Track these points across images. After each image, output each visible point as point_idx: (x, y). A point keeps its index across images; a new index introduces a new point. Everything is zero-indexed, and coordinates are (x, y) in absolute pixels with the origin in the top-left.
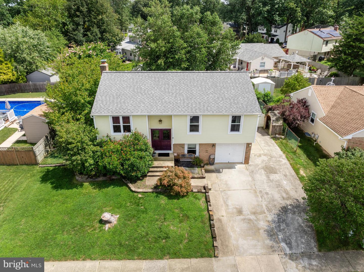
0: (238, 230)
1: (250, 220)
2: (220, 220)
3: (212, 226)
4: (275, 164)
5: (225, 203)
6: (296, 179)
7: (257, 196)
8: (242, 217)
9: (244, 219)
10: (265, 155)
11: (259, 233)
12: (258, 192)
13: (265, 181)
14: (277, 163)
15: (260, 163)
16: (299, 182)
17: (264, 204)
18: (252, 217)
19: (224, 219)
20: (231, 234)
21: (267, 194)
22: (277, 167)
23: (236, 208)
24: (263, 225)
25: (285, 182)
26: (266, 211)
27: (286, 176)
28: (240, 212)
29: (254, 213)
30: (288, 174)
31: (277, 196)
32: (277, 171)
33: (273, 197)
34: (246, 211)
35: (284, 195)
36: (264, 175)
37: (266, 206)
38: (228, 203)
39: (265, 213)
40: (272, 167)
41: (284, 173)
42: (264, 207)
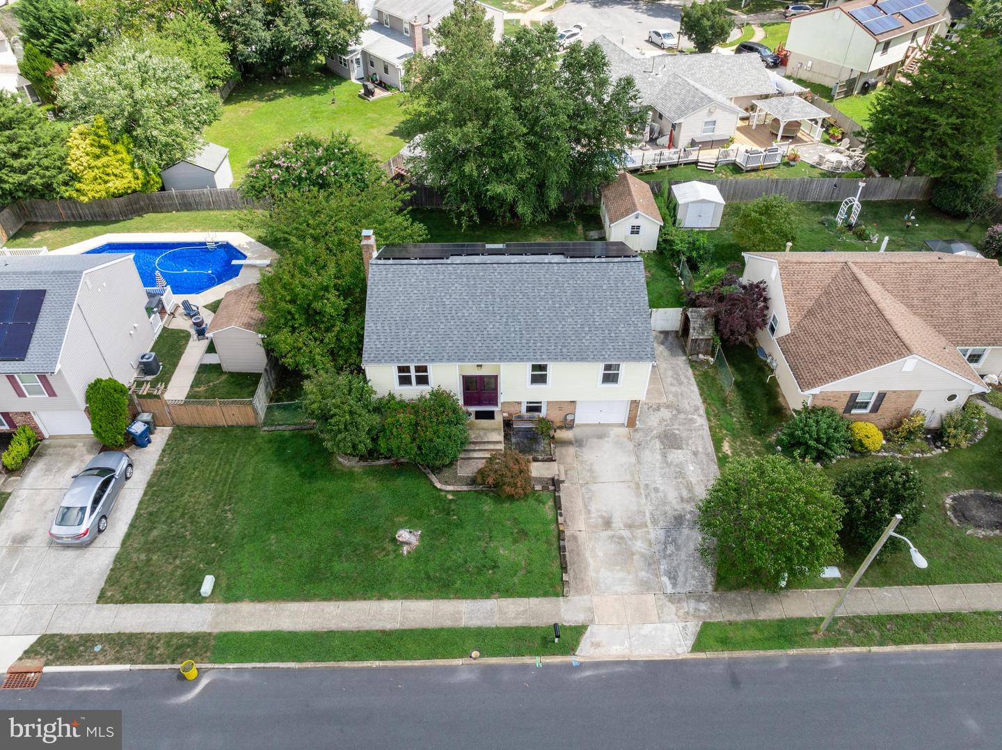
0: (601, 554)
1: (622, 538)
2: (575, 538)
3: (562, 549)
4: (681, 428)
5: (586, 507)
6: (712, 460)
7: (638, 495)
8: (609, 533)
9: (613, 536)
10: (668, 407)
11: (633, 559)
12: (642, 486)
13: (658, 465)
14: (687, 426)
15: (655, 424)
16: (716, 467)
17: (648, 509)
18: (626, 533)
19: (582, 537)
20: (591, 561)
21: (656, 490)
22: (684, 435)
23: (602, 517)
24: (639, 546)
25: (692, 468)
26: (649, 523)
27: (695, 454)
28: (607, 524)
29: (630, 526)
30: (700, 450)
31: (672, 496)
32: (684, 442)
33: (665, 496)
34: (617, 522)
35: (685, 494)
36: (658, 451)
37: (651, 514)
38: (589, 508)
39: (646, 526)
40: (675, 435)
41: (694, 449)
42: (648, 514)
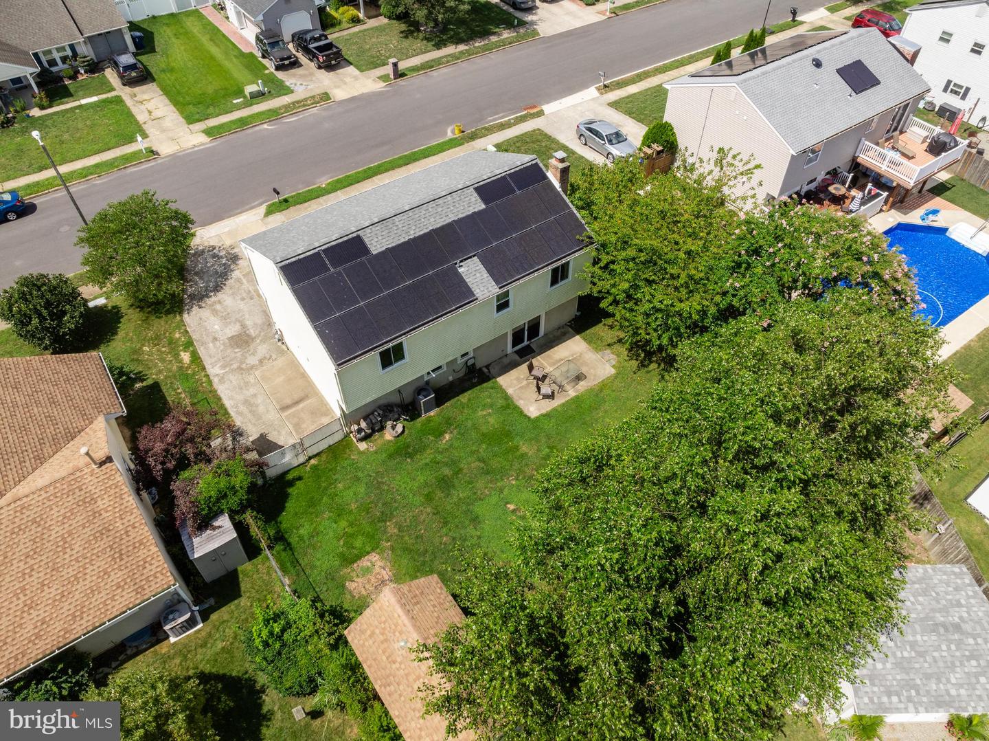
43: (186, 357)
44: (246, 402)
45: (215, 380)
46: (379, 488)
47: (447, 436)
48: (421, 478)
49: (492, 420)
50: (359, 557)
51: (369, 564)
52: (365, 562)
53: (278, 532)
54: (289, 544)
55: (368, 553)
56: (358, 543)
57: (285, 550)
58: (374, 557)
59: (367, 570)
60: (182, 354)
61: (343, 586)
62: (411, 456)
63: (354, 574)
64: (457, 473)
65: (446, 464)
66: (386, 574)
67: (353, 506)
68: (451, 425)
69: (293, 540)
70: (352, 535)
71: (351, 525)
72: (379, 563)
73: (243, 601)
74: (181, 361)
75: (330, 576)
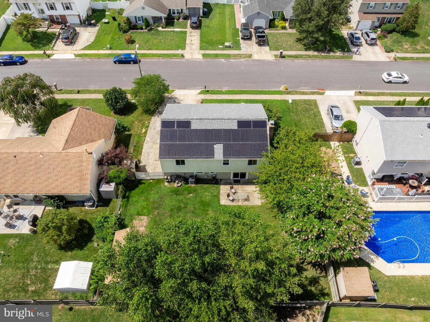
27: (155, 129)
43: (144, 130)
44: (148, 153)
45: (146, 142)
46: (161, 199)
47: (191, 195)
48: (174, 203)
49: (208, 197)
50: (142, 215)
51: (143, 219)
52: (142, 217)
53: (128, 195)
54: (128, 200)
55: (145, 215)
56: (145, 211)
57: (126, 201)
58: (146, 218)
59: (141, 220)
60: (144, 129)
61: (133, 220)
62: (177, 194)
63: (137, 219)
64: (184, 208)
65: (184, 203)
66: (145, 224)
67: (151, 200)
68: (195, 192)
69: (130, 200)
70: (145, 208)
71: (147, 205)
72: (146, 220)
73: (108, 208)
74: (141, 131)
75: (131, 216)
